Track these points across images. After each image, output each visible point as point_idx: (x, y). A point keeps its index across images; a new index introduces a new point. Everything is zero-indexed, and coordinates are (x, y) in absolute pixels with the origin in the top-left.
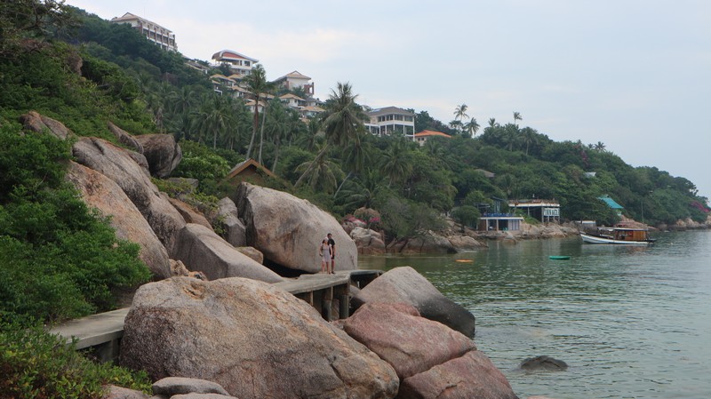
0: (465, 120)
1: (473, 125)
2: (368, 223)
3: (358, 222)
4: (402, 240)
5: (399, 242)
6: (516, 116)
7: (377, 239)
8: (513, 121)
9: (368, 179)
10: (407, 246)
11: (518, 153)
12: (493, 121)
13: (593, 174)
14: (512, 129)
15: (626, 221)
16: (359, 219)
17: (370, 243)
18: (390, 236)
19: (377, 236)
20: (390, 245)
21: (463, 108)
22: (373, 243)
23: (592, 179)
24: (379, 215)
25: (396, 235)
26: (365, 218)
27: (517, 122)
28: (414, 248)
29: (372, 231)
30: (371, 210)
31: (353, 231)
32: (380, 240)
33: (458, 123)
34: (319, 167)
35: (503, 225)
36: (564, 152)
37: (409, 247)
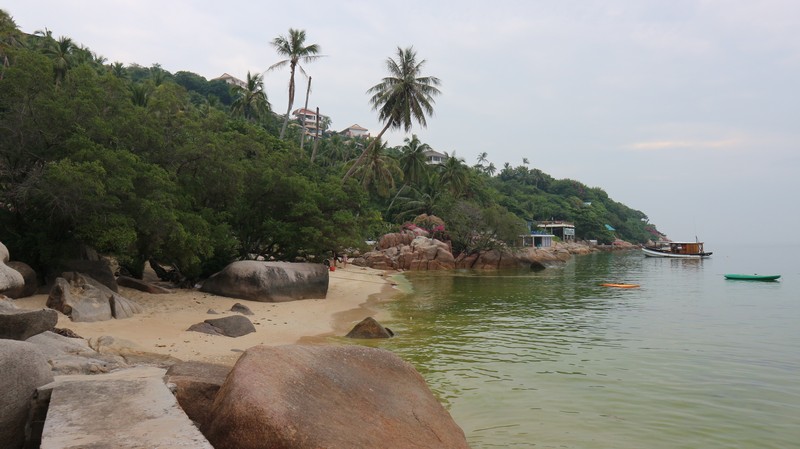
0: (486, 165)
1: (491, 168)
2: (431, 232)
3: (419, 230)
4: (474, 252)
5: (470, 255)
6: (525, 161)
7: (444, 251)
8: (522, 164)
9: (428, 184)
10: (480, 260)
11: (531, 187)
12: (507, 164)
13: (590, 204)
14: (522, 170)
15: (618, 241)
16: (420, 227)
17: (436, 255)
18: (457, 248)
19: (444, 248)
20: (459, 258)
21: (484, 155)
22: (440, 256)
23: (589, 208)
24: (443, 223)
25: (465, 247)
26: (426, 226)
27: (526, 165)
28: (491, 262)
29: (438, 242)
30: (433, 218)
31: (415, 241)
32: (448, 252)
33: (480, 166)
34: (373, 162)
35: (538, 241)
36: (566, 187)
37: (485, 261)
